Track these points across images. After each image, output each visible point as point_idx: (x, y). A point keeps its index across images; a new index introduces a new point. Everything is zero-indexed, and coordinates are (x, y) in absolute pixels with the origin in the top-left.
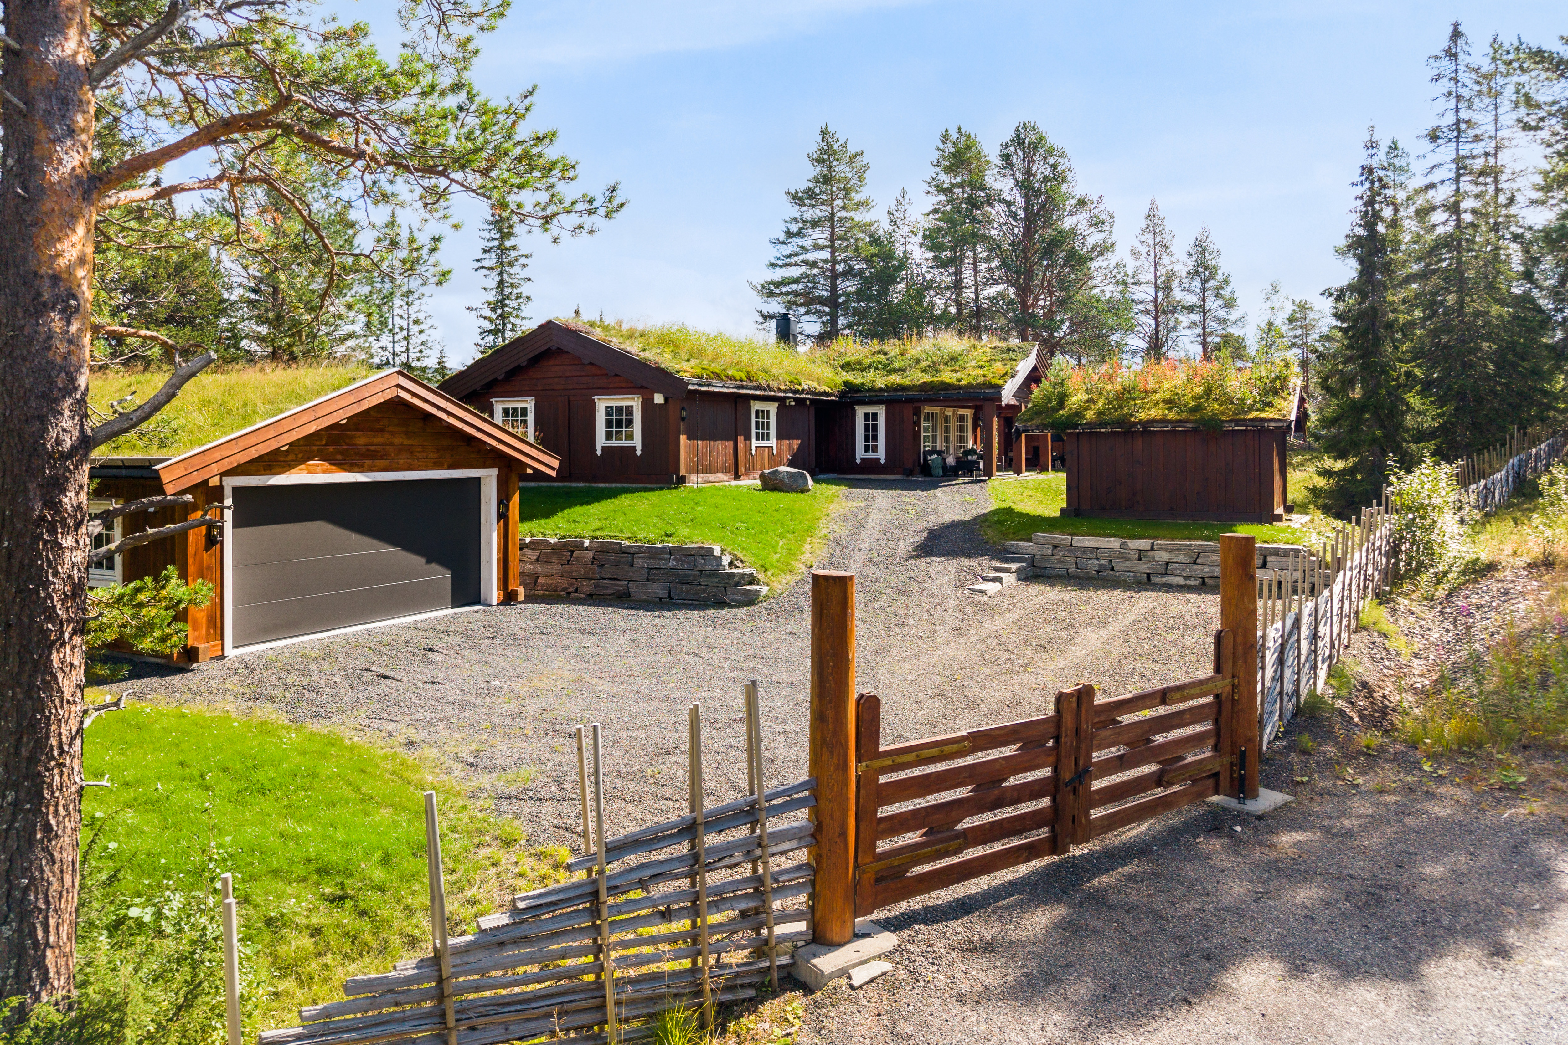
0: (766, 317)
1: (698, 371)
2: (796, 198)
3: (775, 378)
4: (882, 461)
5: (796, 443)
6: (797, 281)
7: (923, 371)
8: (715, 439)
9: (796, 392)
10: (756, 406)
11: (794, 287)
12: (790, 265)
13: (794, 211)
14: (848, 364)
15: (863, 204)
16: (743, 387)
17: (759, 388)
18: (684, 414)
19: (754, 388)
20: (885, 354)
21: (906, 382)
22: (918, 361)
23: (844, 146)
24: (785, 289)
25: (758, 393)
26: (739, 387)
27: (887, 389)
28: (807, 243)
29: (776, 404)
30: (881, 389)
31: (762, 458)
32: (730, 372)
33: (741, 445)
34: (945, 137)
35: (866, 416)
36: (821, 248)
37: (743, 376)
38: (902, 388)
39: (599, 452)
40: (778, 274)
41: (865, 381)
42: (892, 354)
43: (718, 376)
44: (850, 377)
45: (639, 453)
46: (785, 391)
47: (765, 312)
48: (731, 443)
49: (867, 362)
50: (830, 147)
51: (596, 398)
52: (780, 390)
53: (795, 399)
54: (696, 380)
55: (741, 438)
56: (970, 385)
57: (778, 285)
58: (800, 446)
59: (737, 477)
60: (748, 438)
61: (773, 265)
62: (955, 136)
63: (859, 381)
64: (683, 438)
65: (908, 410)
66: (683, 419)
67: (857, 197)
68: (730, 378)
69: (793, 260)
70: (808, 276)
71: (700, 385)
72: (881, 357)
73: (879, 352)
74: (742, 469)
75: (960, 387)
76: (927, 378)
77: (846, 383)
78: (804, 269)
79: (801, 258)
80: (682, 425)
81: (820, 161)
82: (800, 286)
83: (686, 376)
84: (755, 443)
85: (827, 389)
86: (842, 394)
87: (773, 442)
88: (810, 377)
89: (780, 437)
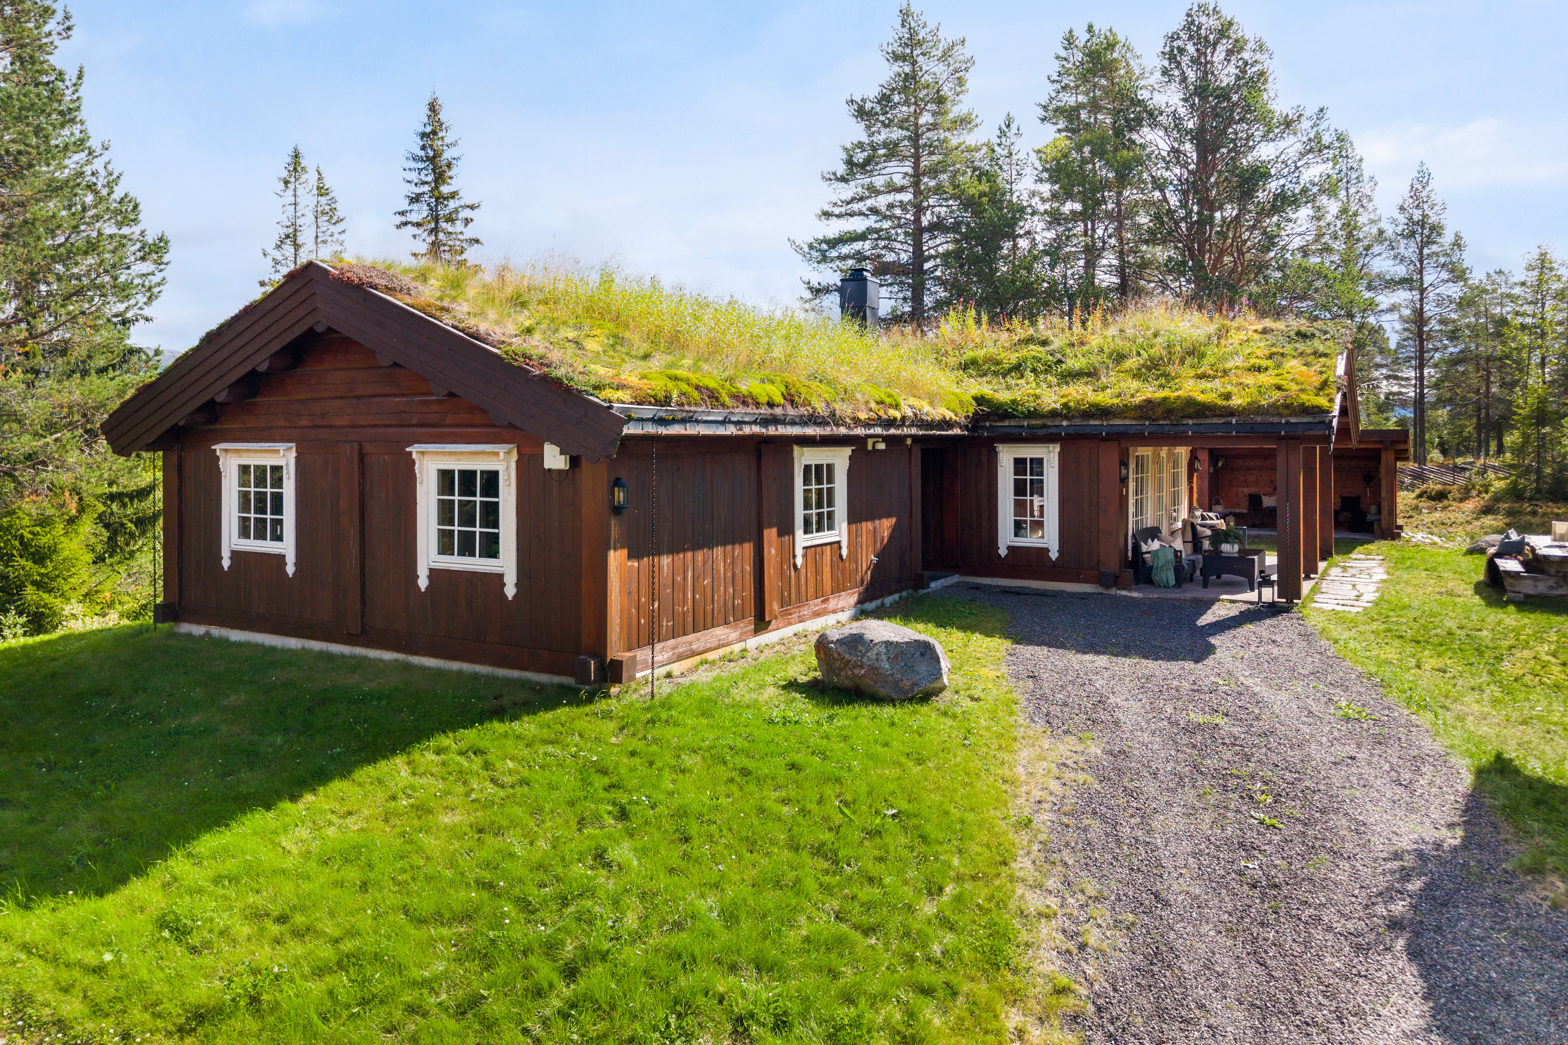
0: (818, 291)
1: (658, 385)
2: (862, 113)
3: (847, 395)
4: (1054, 555)
5: (886, 526)
6: (862, 237)
7: (1137, 375)
8: (708, 543)
9: (891, 423)
10: (804, 457)
11: (857, 246)
12: (852, 215)
13: (857, 132)
14: (974, 362)
15: (964, 122)
16: (776, 421)
17: (813, 419)
18: (620, 496)
19: (804, 421)
20: (1044, 343)
21: (1105, 398)
22: (1120, 357)
23: (934, 33)
24: (845, 250)
25: (810, 431)
26: (765, 422)
27: (1066, 412)
28: (879, 182)
29: (847, 451)
30: (1054, 414)
31: (818, 571)
32: (745, 386)
33: (771, 552)
34: (1070, 41)
35: (1019, 464)
36: (901, 189)
37: (776, 393)
38: (1103, 412)
39: (423, 583)
40: (835, 228)
41: (1017, 395)
42: (1057, 343)
43: (713, 396)
44: (985, 388)
45: (510, 591)
46: (867, 425)
47: (814, 284)
48: (748, 549)
49: (1013, 358)
50: (912, 33)
51: (414, 450)
52: (857, 421)
53: (886, 439)
54: (649, 411)
55: (770, 534)
56: (1254, 409)
57: (833, 243)
58: (895, 529)
59: (761, 624)
60: (786, 530)
61: (827, 214)
62: (1082, 37)
63: (1004, 396)
64: (616, 559)
65: (1108, 457)
66: (617, 510)
67: (955, 111)
68: (743, 400)
69: (856, 207)
70: (877, 231)
71: (662, 422)
72: (1035, 350)
73: (1029, 340)
74: (773, 606)
75: (1230, 412)
76: (1149, 391)
77: (980, 400)
78: (871, 222)
79: (869, 203)
80: (615, 529)
81: (897, 57)
82: (868, 244)
83: (620, 399)
84: (802, 540)
85: (949, 415)
86: (976, 421)
87: (840, 532)
88: (912, 388)
89: (854, 518)
